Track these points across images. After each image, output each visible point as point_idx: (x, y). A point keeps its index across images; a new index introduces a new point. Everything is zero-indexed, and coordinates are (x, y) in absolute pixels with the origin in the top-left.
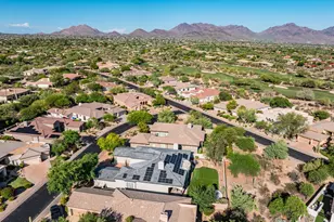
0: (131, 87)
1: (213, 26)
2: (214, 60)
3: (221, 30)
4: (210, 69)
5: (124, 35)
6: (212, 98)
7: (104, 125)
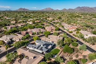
0: (53, 25)
1: (89, 7)
2: (84, 18)
3: (91, 8)
4: (81, 21)
5: (60, 11)
6: (74, 30)
7: (39, 34)
